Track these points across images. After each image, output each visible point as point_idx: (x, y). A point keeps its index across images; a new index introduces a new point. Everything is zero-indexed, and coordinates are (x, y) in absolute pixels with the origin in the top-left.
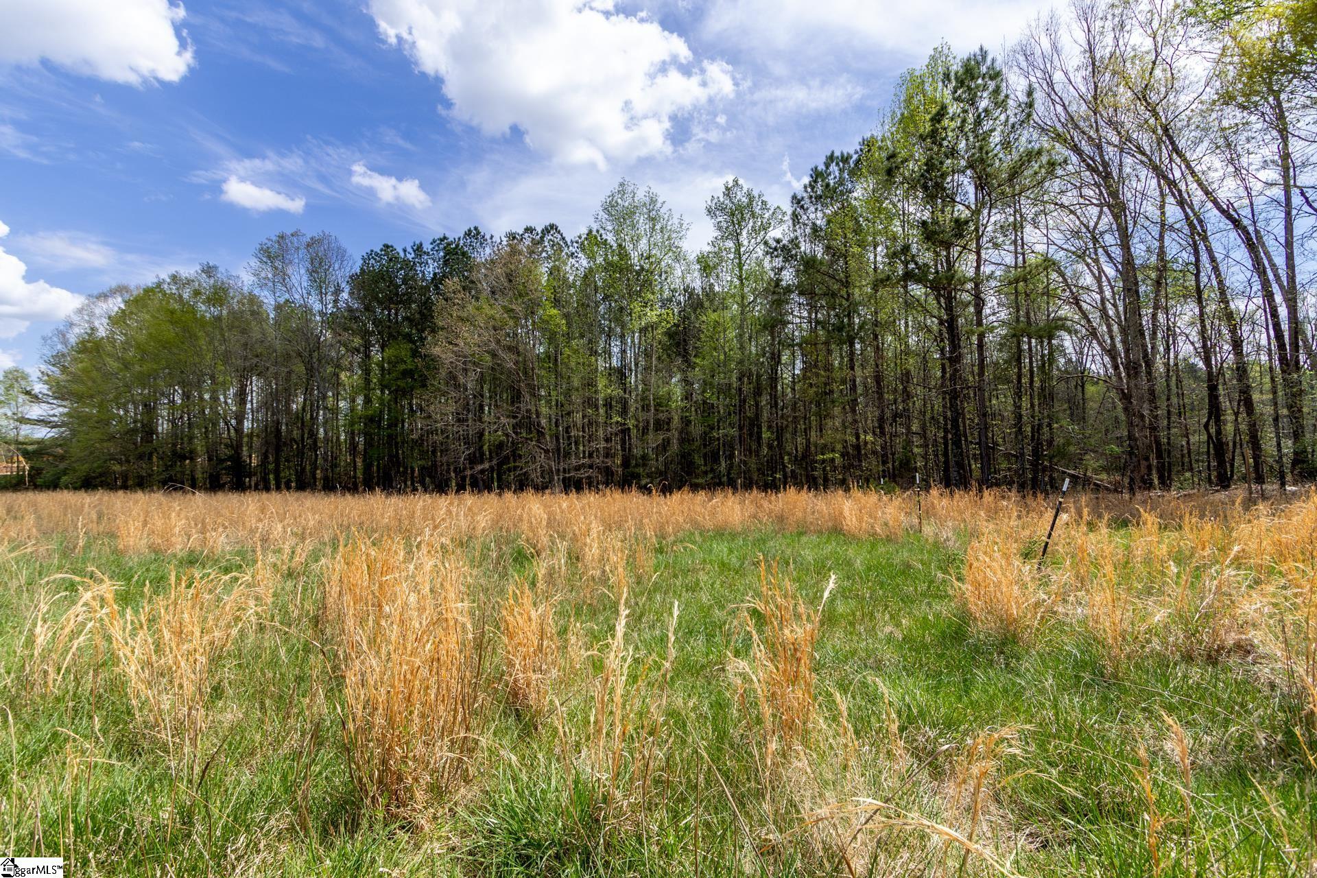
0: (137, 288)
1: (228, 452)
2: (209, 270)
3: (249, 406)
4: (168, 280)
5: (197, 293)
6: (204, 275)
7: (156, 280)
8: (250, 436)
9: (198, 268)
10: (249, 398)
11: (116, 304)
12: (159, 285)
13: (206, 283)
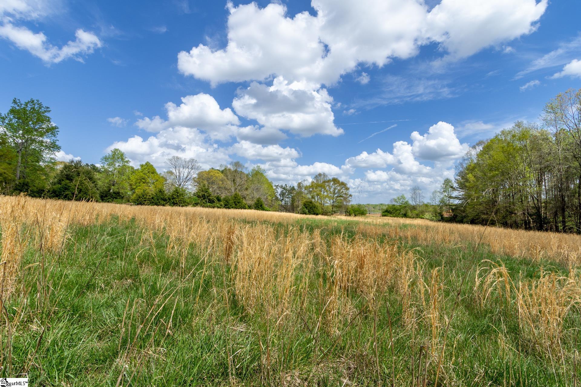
0: (487, 140)
1: (534, 211)
2: (519, 125)
3: (543, 187)
4: (500, 134)
5: (514, 136)
6: (517, 127)
7: (495, 135)
8: (546, 203)
9: (513, 125)
10: (543, 183)
11: (480, 148)
12: (496, 137)
13: (517, 131)
